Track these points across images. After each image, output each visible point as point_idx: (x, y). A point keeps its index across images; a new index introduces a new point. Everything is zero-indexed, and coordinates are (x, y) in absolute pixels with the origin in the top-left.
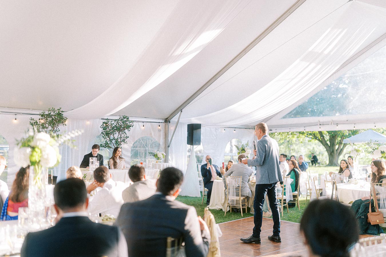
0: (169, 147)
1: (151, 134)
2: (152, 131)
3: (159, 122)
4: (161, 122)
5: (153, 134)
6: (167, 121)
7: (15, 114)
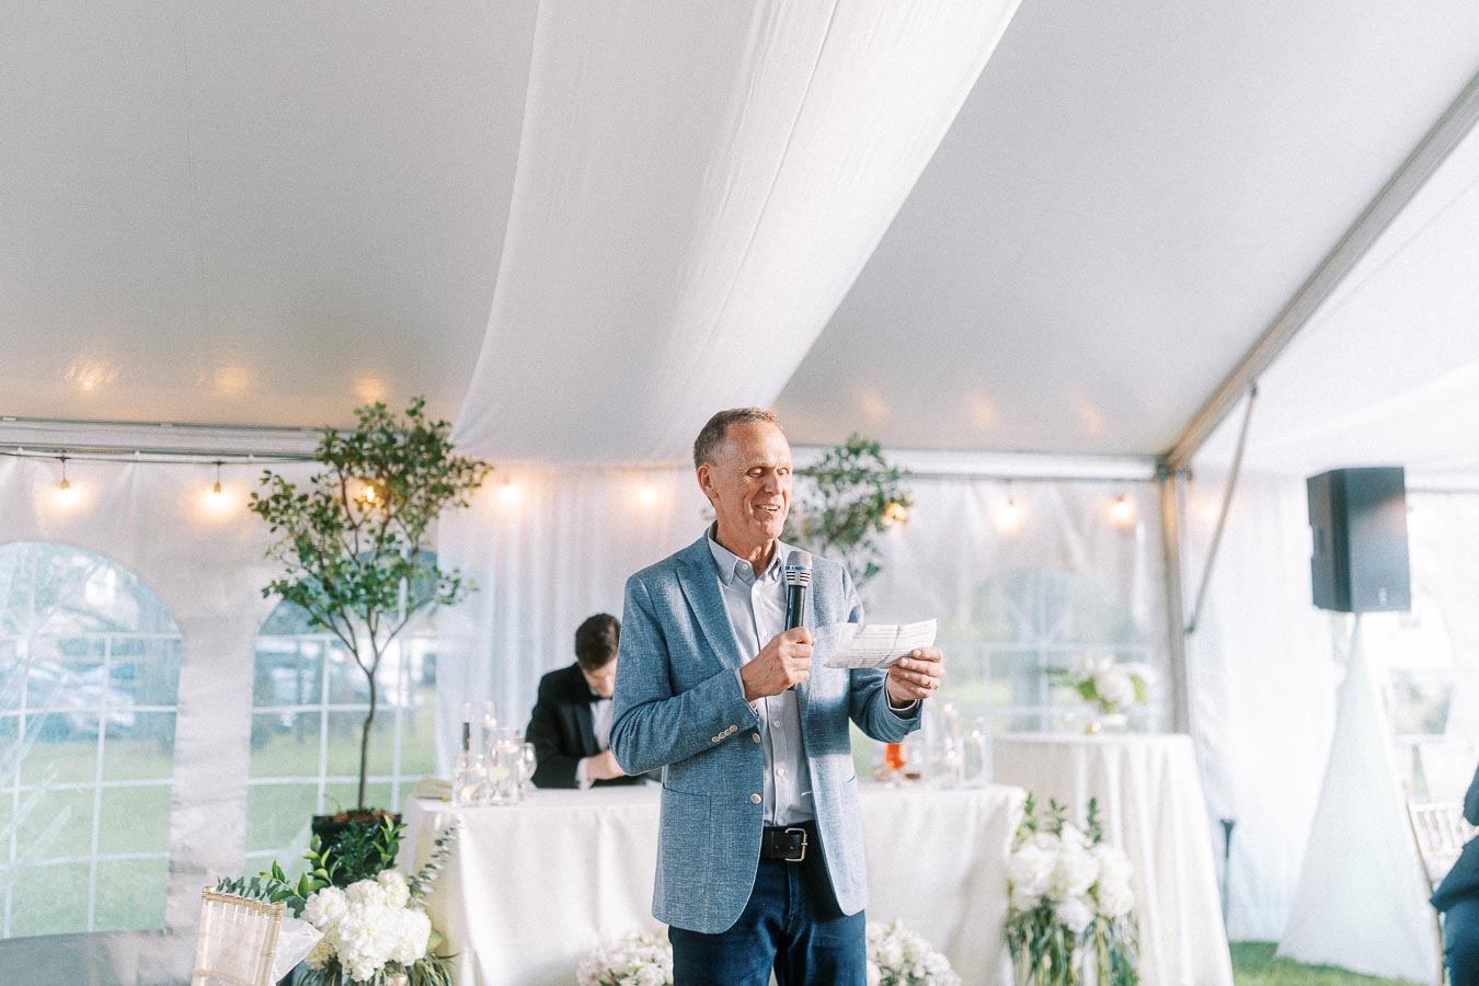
0: (1191, 629)
1: (1065, 555)
2: (1071, 536)
3: (1118, 480)
4: (1136, 481)
5: (1078, 554)
6: (1168, 467)
7: (216, 459)
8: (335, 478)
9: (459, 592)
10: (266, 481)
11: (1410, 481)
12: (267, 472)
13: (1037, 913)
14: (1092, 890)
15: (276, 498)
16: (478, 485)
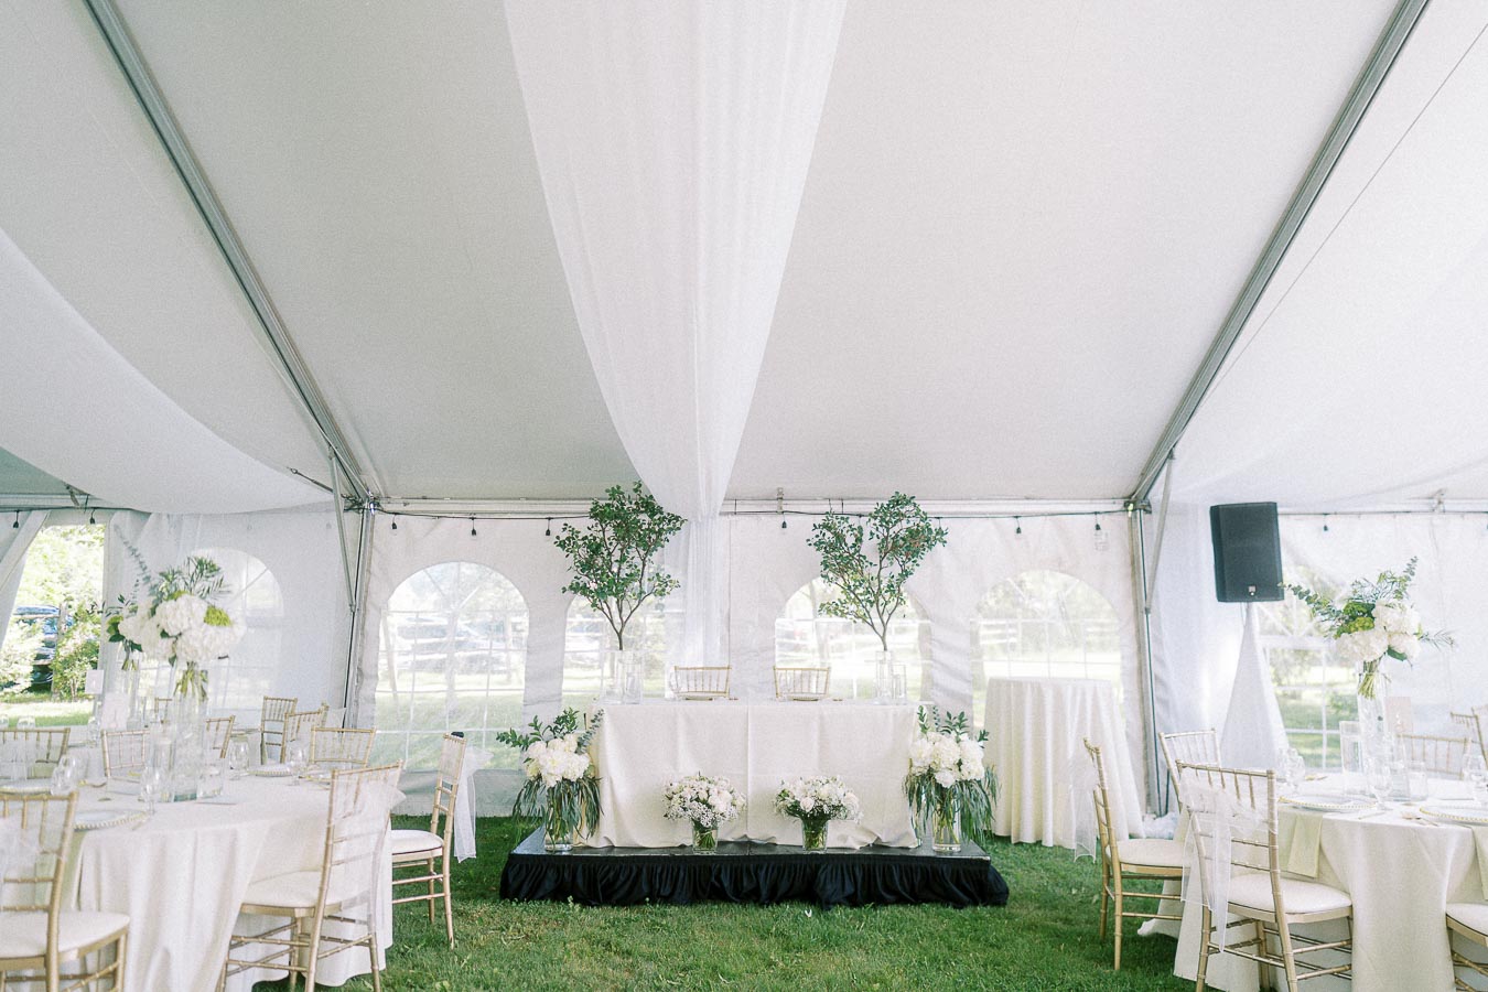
0: (1147, 610)
1: (1060, 561)
2: (1065, 551)
3: (1096, 513)
4: (1108, 513)
5: (1068, 561)
6: (1133, 504)
8: (600, 528)
9: (668, 589)
10: (564, 529)
11: (1279, 510)
12: (566, 525)
13: (923, 776)
14: (960, 763)
15: (568, 538)
16: (679, 529)
